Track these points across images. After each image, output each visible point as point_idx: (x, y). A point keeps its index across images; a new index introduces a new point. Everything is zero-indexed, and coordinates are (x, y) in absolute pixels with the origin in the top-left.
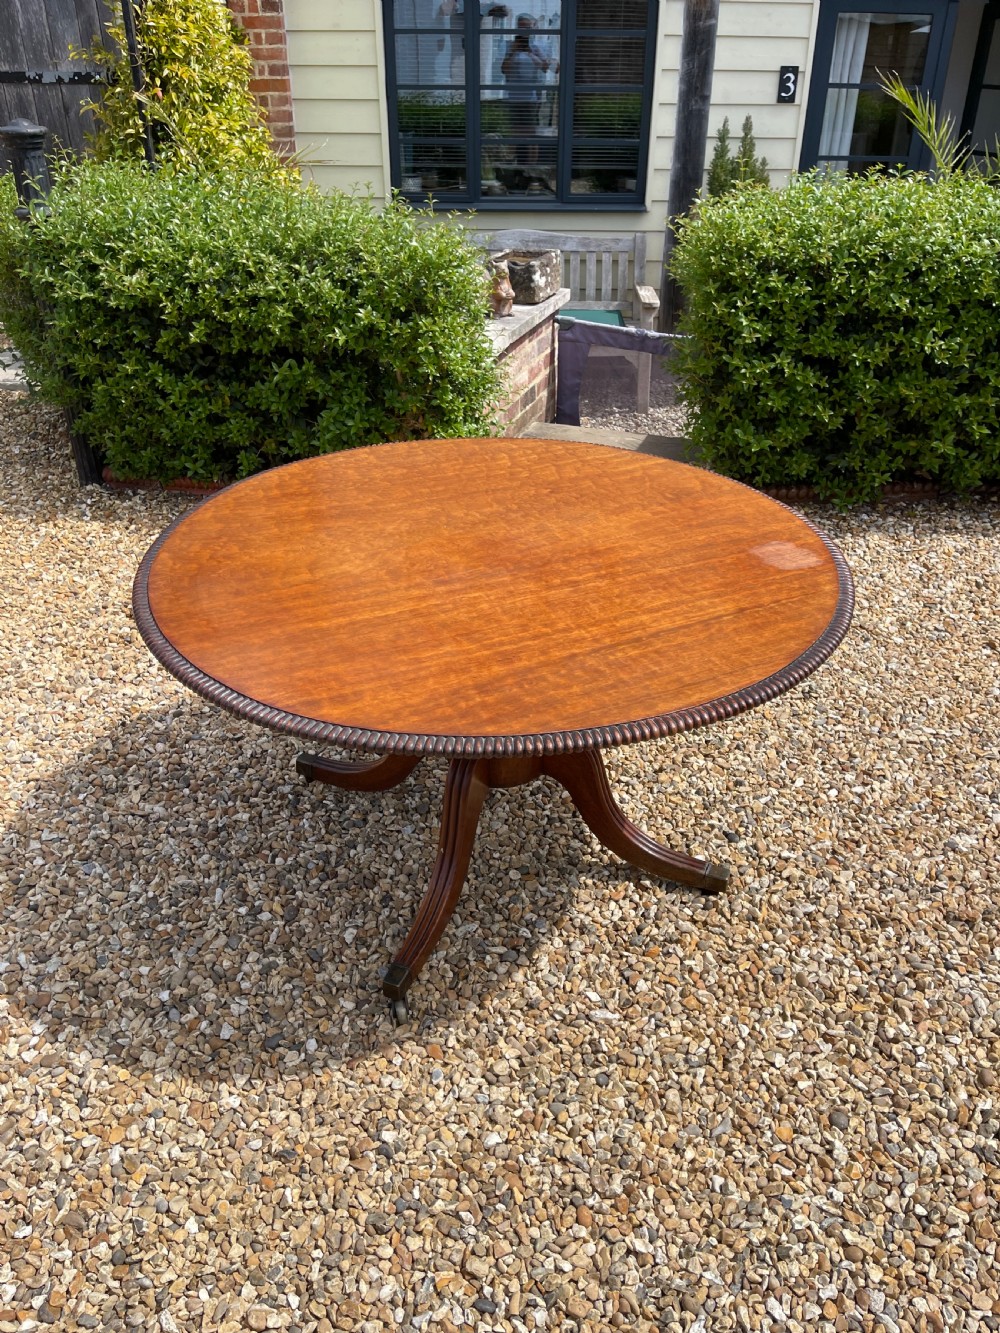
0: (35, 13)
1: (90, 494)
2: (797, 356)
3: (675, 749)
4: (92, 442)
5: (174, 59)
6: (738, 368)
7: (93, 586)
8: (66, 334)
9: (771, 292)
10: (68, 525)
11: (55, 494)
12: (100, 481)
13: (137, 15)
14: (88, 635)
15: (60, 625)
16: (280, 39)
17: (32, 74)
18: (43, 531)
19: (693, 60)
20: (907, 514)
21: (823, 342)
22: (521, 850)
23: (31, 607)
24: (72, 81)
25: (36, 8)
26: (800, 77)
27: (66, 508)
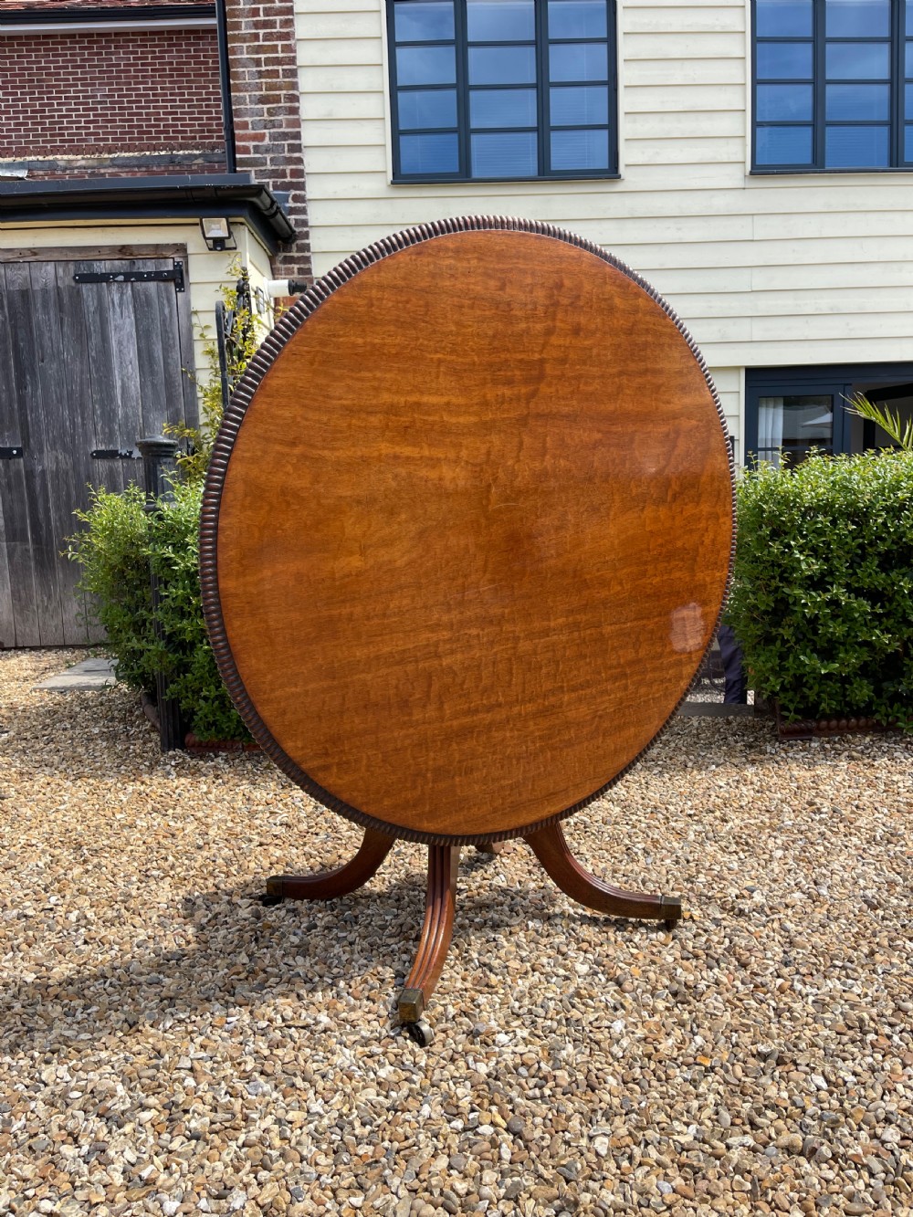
0: (133, 407)
1: (173, 757)
2: (850, 588)
4: (183, 705)
6: (799, 599)
7: (190, 828)
10: (155, 782)
11: (139, 760)
12: (183, 746)
13: (232, 392)
17: (123, 452)
18: (130, 789)
21: (871, 575)
23: (130, 848)
25: (134, 404)
27: (151, 769)
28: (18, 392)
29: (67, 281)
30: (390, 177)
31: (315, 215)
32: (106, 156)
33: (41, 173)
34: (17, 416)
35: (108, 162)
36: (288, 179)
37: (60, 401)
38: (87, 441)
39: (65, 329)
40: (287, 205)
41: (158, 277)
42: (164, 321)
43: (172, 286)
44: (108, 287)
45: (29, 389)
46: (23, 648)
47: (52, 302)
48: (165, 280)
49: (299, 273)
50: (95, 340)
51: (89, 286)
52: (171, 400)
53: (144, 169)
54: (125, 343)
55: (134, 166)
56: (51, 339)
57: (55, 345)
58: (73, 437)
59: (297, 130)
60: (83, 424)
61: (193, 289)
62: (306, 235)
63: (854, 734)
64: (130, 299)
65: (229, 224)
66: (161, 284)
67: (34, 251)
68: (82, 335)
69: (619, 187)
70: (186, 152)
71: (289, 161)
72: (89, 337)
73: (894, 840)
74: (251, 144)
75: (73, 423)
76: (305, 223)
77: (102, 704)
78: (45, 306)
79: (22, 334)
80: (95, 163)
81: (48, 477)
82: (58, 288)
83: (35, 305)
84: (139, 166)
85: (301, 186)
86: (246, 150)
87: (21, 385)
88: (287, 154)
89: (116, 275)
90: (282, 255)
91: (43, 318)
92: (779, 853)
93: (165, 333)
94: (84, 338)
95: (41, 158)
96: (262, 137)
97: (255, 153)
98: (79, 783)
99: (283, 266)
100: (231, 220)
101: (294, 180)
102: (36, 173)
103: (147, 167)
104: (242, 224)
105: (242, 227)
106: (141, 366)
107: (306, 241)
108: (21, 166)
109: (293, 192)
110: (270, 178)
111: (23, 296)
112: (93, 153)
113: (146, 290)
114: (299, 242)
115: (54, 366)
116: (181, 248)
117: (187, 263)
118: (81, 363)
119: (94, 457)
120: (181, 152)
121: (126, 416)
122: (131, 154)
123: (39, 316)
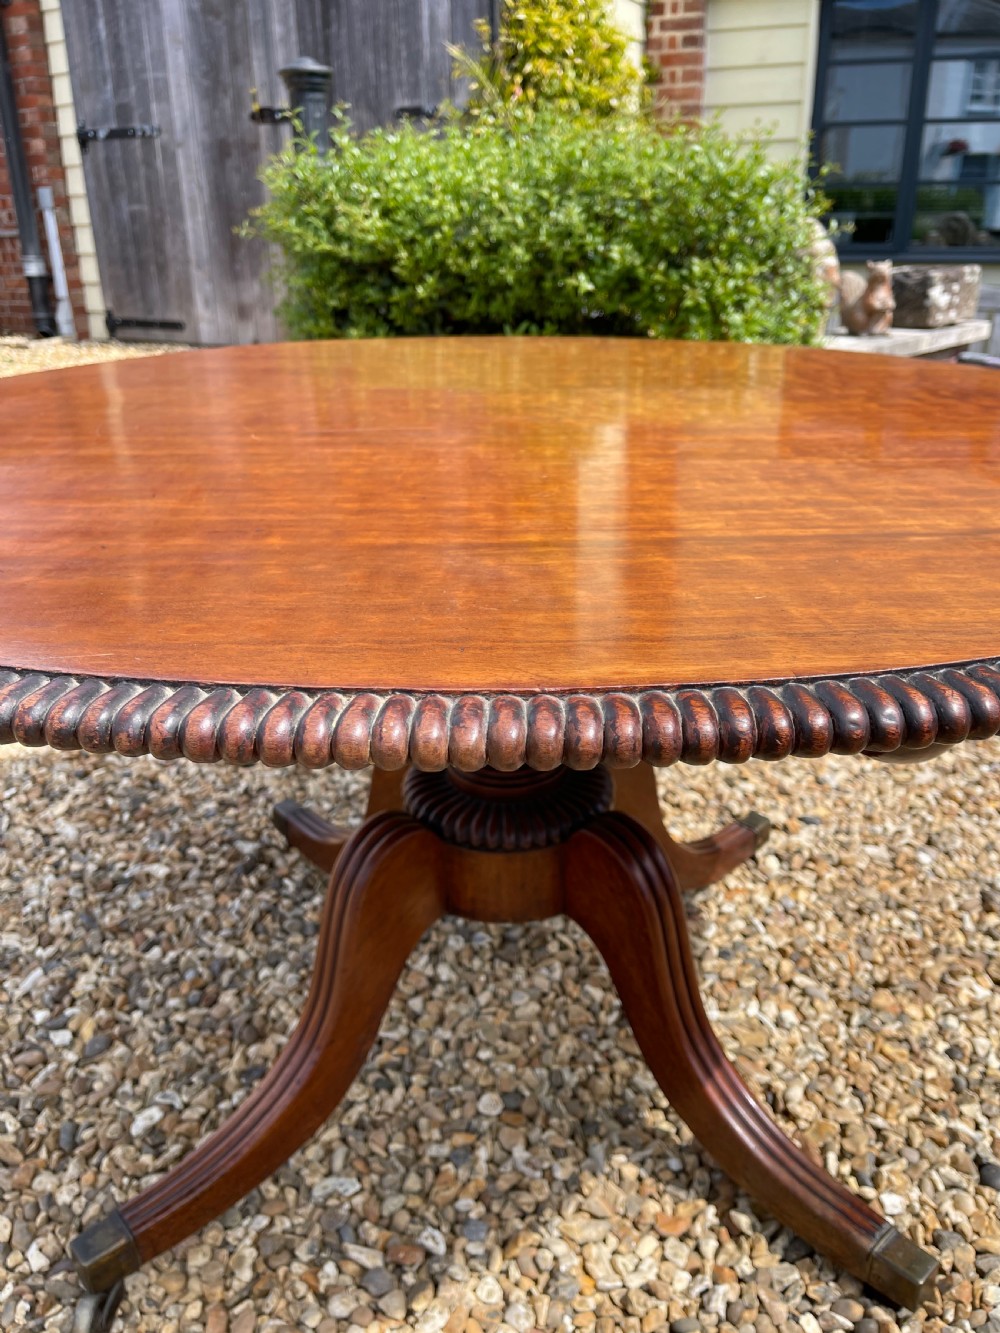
16: (696, 76)
17: (428, 108)
28: (323, 31)
45: (334, 27)
58: (376, 88)
60: (388, 72)
121: (433, 55)
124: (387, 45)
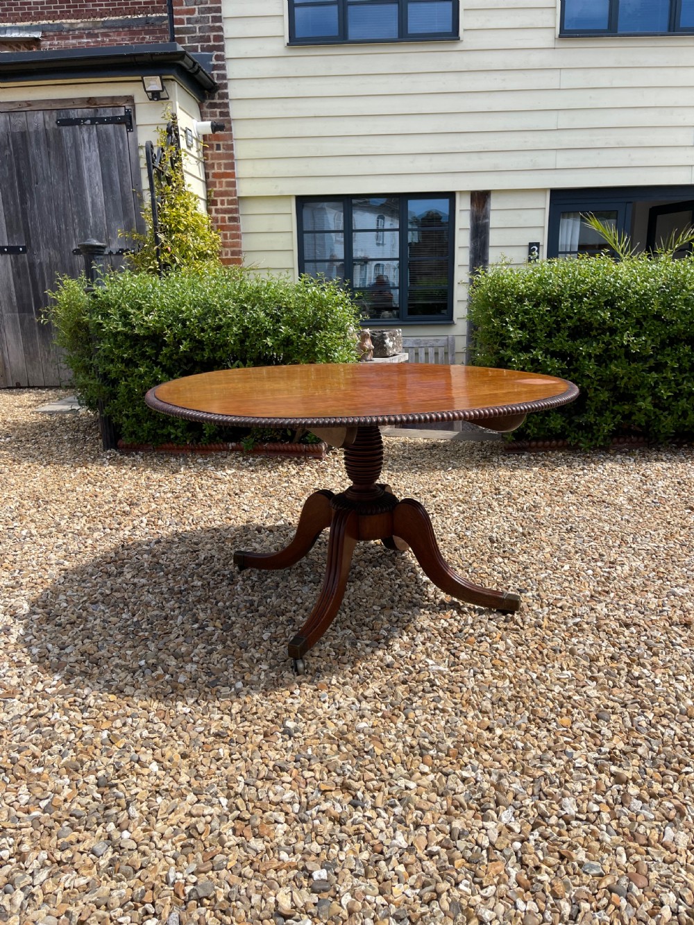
0: (100, 218)
1: (109, 454)
2: (546, 352)
3: (483, 555)
4: (114, 420)
5: (179, 231)
6: (511, 358)
7: (107, 492)
8: (106, 353)
9: (526, 312)
10: (95, 468)
11: (88, 455)
12: (116, 448)
13: (159, 208)
14: (103, 510)
15: (86, 507)
16: (238, 237)
18: (78, 471)
19: (476, 241)
20: (629, 453)
21: (561, 342)
22: (382, 597)
23: (68, 501)
24: (118, 253)
25: (101, 215)
26: (541, 248)
27: (94, 461)
28: (21, 205)
29: (52, 125)
30: (287, 40)
31: (232, 70)
32: (99, 19)
33: (52, 34)
34: (21, 223)
35: (100, 25)
36: (212, 43)
37: (50, 213)
38: (69, 242)
39: (52, 160)
40: (211, 63)
41: (113, 120)
42: (119, 153)
43: (124, 127)
44: (80, 128)
45: (29, 203)
46: (33, 387)
47: (42, 140)
48: (119, 123)
49: (220, 116)
50: (72, 168)
51: (67, 128)
52: (126, 212)
53: (126, 29)
54: (93, 171)
55: (119, 27)
56: (42, 167)
57: (45, 172)
58: (59, 238)
59: (219, 5)
60: (66, 230)
61: (139, 129)
62: (225, 86)
63: (553, 452)
64: (95, 137)
65: (162, 80)
66: (117, 126)
67: (29, 103)
68: (63, 165)
69: (459, 46)
70: (158, 15)
71: (213, 29)
72: (68, 166)
73: (533, 509)
74: (185, 17)
75: (60, 229)
76: (224, 77)
77: (74, 422)
78: (38, 144)
79: (22, 163)
80: (91, 25)
81: (44, 268)
82: (46, 130)
83: (31, 143)
84: (123, 28)
85: (221, 48)
86: (181, 22)
87: (23, 202)
88: (211, 24)
89: (85, 119)
90: (208, 101)
91: (37, 153)
92: (456, 514)
93: (121, 162)
94: (65, 166)
95: (51, 22)
96: (192, 12)
97: (188, 23)
98: (48, 467)
99: (209, 110)
100: (164, 77)
101: (216, 44)
102: (48, 34)
103: (129, 27)
104: (172, 80)
105: (173, 82)
106: (104, 187)
107: (225, 91)
108: (36, 28)
109: (216, 53)
110: (199, 42)
111: (22, 136)
112: (89, 18)
113: (106, 130)
114: (220, 91)
115: (45, 187)
116: (130, 99)
117: (134, 110)
118: (63, 184)
119: (75, 254)
120: (154, 15)
121: (95, 223)
122: (117, 18)
123: (33, 150)
124: (65, 215)
